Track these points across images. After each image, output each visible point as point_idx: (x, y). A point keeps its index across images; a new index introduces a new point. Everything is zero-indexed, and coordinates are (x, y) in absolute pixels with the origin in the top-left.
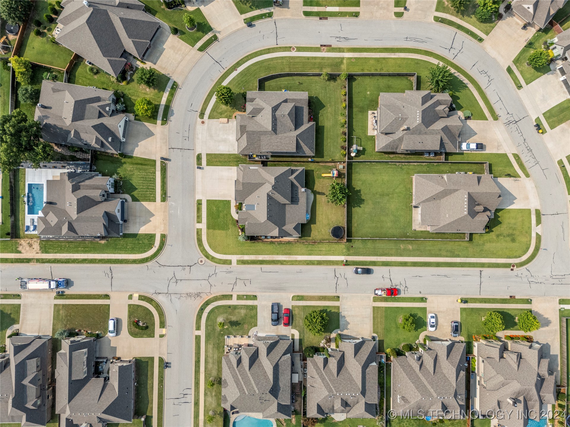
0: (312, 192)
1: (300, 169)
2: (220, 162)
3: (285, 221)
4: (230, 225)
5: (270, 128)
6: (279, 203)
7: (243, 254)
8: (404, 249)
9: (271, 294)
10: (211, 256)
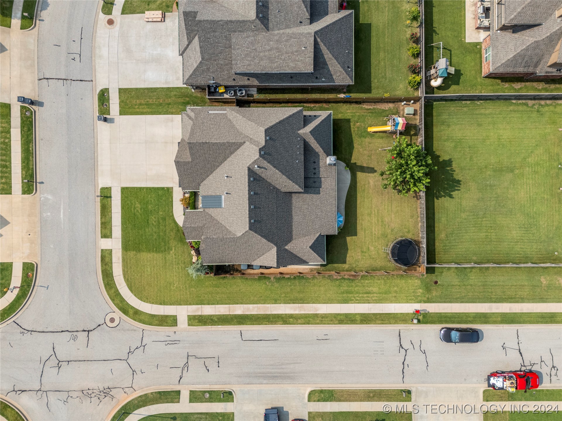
0: (348, 166)
1: (323, 114)
2: (148, 105)
3: (291, 232)
4: (171, 242)
5: (252, 15)
6: (277, 190)
7: (201, 303)
8: (549, 287)
9: (264, 387)
10: (132, 308)
